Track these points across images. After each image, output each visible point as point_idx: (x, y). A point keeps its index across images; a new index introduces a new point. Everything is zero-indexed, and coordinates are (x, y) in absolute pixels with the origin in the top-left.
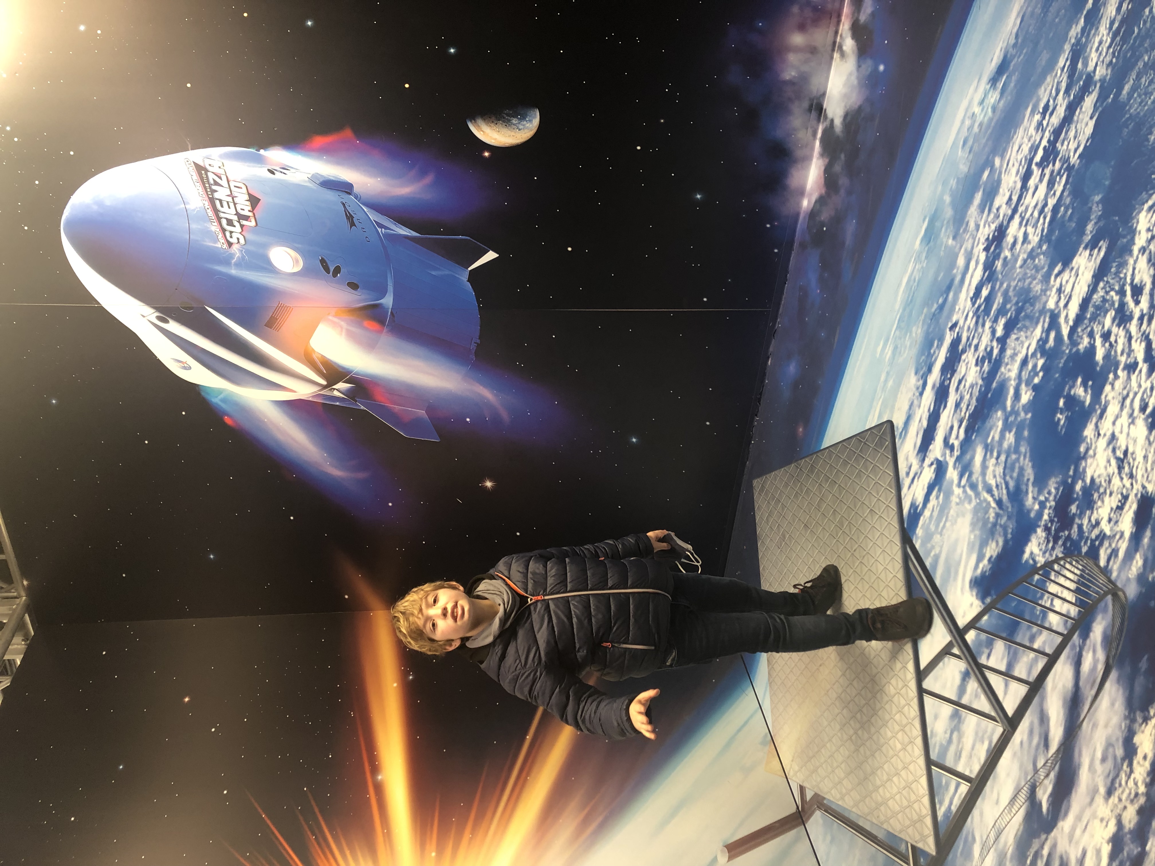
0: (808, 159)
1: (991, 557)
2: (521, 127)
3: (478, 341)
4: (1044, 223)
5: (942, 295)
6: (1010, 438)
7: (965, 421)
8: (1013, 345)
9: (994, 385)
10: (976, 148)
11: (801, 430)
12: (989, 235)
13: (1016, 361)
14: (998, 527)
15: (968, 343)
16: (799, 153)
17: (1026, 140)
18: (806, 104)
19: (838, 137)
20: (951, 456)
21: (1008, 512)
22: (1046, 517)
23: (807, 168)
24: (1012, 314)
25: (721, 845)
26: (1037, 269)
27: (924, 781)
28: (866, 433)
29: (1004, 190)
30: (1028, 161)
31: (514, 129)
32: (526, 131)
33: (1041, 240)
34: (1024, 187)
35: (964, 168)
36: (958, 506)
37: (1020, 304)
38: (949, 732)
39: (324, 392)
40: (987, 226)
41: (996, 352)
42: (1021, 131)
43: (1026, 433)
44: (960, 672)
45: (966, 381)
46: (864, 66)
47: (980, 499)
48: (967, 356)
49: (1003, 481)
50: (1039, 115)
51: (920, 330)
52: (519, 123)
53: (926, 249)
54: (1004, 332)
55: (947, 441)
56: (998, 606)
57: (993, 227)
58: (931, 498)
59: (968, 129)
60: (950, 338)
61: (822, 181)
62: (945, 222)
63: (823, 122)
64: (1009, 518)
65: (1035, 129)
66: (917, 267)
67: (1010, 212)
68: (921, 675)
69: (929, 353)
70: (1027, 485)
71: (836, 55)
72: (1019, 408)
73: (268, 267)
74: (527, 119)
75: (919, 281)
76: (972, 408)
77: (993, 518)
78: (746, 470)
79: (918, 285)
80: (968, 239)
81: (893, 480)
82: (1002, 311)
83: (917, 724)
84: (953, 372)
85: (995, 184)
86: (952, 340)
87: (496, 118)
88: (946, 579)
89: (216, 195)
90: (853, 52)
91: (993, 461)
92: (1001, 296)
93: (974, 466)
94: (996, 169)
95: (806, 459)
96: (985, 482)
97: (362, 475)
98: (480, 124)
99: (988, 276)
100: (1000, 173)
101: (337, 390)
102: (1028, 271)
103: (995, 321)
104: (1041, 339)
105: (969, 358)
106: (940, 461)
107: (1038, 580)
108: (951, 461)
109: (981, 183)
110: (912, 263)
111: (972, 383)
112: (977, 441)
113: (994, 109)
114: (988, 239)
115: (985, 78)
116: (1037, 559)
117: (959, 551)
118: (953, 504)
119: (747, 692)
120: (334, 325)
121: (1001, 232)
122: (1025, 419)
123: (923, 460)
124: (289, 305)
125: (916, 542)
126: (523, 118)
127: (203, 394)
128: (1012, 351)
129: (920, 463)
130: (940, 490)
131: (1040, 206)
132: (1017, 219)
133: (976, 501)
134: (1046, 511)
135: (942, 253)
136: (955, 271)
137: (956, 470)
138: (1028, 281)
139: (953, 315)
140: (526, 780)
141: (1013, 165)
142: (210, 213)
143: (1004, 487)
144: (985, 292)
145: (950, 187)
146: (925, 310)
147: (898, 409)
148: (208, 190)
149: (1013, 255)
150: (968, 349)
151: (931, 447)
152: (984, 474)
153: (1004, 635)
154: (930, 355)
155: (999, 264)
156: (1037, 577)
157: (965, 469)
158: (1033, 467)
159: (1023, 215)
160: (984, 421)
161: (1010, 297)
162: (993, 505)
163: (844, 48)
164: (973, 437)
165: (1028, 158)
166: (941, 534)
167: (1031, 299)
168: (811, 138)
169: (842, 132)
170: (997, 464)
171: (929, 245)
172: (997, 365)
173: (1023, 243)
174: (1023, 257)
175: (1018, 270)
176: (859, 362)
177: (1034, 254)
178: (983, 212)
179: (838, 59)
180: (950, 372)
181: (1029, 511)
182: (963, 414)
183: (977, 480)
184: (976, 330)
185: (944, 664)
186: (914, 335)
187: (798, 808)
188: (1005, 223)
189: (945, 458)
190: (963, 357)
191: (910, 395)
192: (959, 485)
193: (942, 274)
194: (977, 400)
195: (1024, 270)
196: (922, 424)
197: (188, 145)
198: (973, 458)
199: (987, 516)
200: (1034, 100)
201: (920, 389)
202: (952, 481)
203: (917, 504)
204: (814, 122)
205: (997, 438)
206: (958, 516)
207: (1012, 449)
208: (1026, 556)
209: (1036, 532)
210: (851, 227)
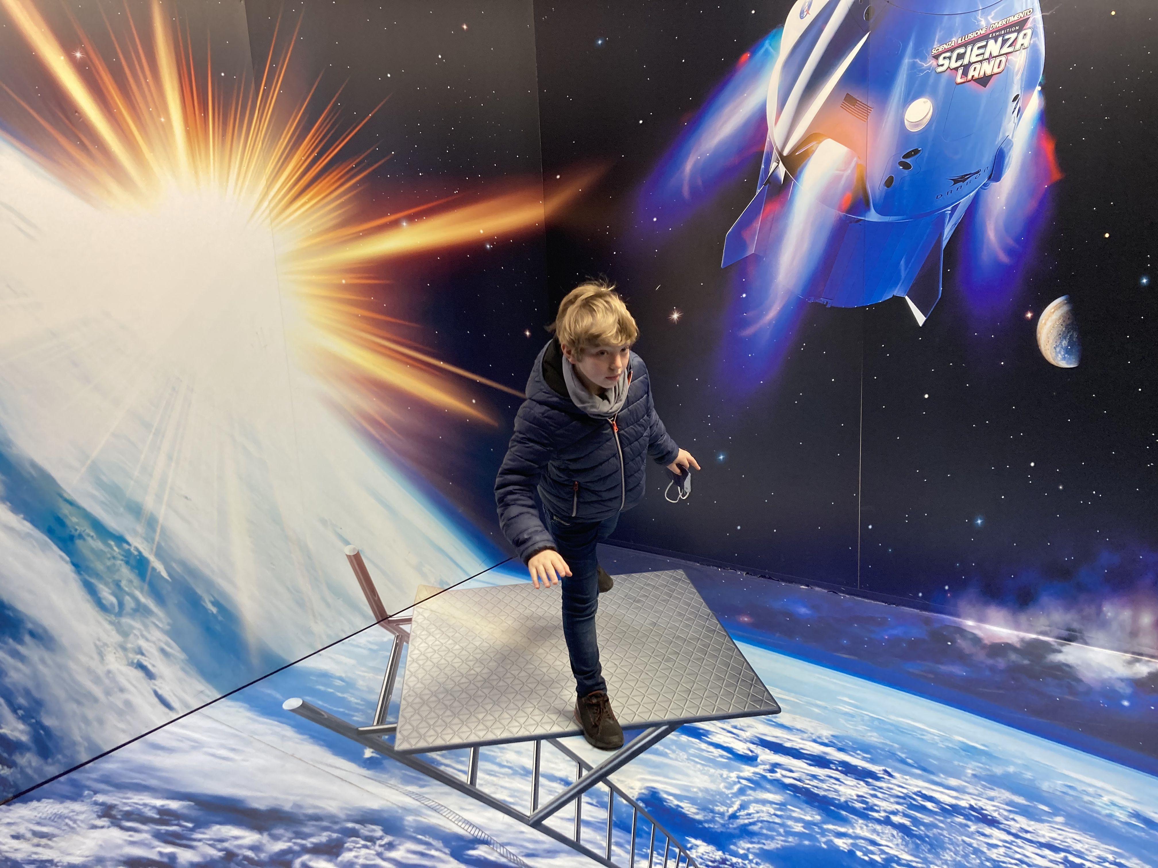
0: (1017, 626)
1: (682, 808)
2: (1058, 349)
3: (828, 306)
4: (1011, 864)
5: (916, 762)
6: (798, 828)
7: (802, 784)
8: (887, 832)
9: (844, 813)
10: (1068, 798)
11: (746, 619)
12: (986, 810)
13: (872, 835)
14: (711, 814)
15: (876, 788)
16: (1023, 618)
17: (1086, 846)
18: (1075, 625)
19: (1045, 657)
20: (764, 770)
21: (728, 824)
22: (735, 860)
23: (1006, 626)
24: (916, 831)
25: (360, 549)
26: (966, 856)
27: (457, 741)
28: (762, 685)
29: (1033, 825)
30: (1067, 848)
31: (1056, 342)
32: (1054, 354)
33: (994, 861)
34: (1042, 845)
35: (1045, 786)
36: (719, 776)
37: (927, 839)
38: (509, 764)
39: (775, 154)
40: (995, 808)
41: (876, 815)
42: (1094, 842)
43: (807, 843)
44: (567, 777)
45: (840, 785)
46: (1123, 685)
47: (732, 797)
48: (864, 787)
49: (756, 819)
50: (1113, 859)
51: (875, 740)
52: (1062, 347)
53: (957, 748)
54: (896, 823)
55: (778, 766)
56: (638, 812)
57: (995, 814)
58: (719, 750)
59: (1084, 791)
60: (877, 770)
61: (997, 641)
62: (988, 767)
63: (1056, 642)
64: (723, 825)
65: (1099, 855)
66: (936, 737)
67: (1013, 831)
68: (552, 738)
69: (856, 749)
70: (759, 843)
71: (1128, 656)
72: (829, 836)
73: (910, 97)
74: (1066, 355)
75: (922, 739)
76: (816, 791)
77: (719, 810)
78: (691, 563)
79: (919, 738)
80: (977, 790)
81: (725, 713)
82: (916, 821)
83: (505, 735)
84: (845, 773)
85: (1037, 817)
86: (874, 772)
87: (1069, 325)
88: (646, 763)
89: (991, 42)
90: (1136, 674)
91: (772, 811)
92: (931, 821)
93: (761, 791)
94: (1052, 818)
95: (719, 625)
96: (750, 802)
97: (686, 191)
98: (1062, 308)
99: (946, 808)
100: (1049, 822)
101: (778, 166)
102: (961, 847)
103: (905, 815)
104: (899, 859)
105: (863, 789)
106: (756, 760)
107: (674, 851)
108: (760, 770)
109: (1036, 803)
110: (939, 733)
111: (839, 791)
112: (786, 796)
113: (1110, 816)
114: (983, 809)
115: (1138, 808)
116: (693, 851)
117: (679, 777)
118: (719, 771)
119: (483, 564)
120: (848, 163)
121: (993, 822)
122: (819, 842)
123: (754, 743)
124: (869, 118)
125: (673, 735)
126: (1067, 351)
127: (774, 31)
128: (880, 831)
129: (748, 739)
130: (728, 758)
131: (1026, 859)
132: (1010, 838)
133: (729, 794)
134: (740, 860)
135: (956, 763)
136: (942, 776)
137: (752, 774)
138: (951, 847)
139: (899, 773)
140: (407, 364)
141: (1060, 835)
142: (972, 36)
143: (751, 821)
144: (929, 805)
145: (1023, 772)
146: (896, 745)
147: (794, 718)
148: (998, 34)
149: (972, 833)
150: (871, 787)
151: (767, 750)
152: (757, 801)
153: (614, 818)
154: (854, 750)
155: (960, 819)
156: (677, 850)
157: (758, 783)
158: (777, 849)
159: (1014, 844)
160: (807, 802)
161: (931, 830)
162: (731, 811)
163: (1138, 665)
164: (788, 792)
165: (1070, 849)
166: (688, 759)
167: (935, 850)
168: (1039, 630)
169: (1052, 662)
170: (771, 815)
171: (961, 751)
172: (863, 815)
173: (988, 844)
174: (973, 843)
175: (960, 838)
176: (828, 679)
177: (979, 854)
178: (1007, 804)
179: (1124, 658)
180: (844, 769)
181: (735, 844)
182: (807, 782)
183: (749, 795)
184: (891, 796)
185: (570, 761)
186: (869, 734)
187: (391, 616)
188: (1002, 826)
189: (761, 764)
190: (862, 783)
191: (811, 730)
192: (739, 777)
193: (935, 762)
194: (825, 797)
195: (962, 845)
196: (787, 742)
197: (1048, 12)
198: (769, 791)
199: (719, 804)
200: (1126, 854)
201: (819, 740)
202: (741, 771)
203: (709, 736)
204: (1056, 632)
205: (794, 815)
206: (711, 776)
207: (788, 829)
208: (693, 841)
209: (718, 850)
210: (958, 670)
